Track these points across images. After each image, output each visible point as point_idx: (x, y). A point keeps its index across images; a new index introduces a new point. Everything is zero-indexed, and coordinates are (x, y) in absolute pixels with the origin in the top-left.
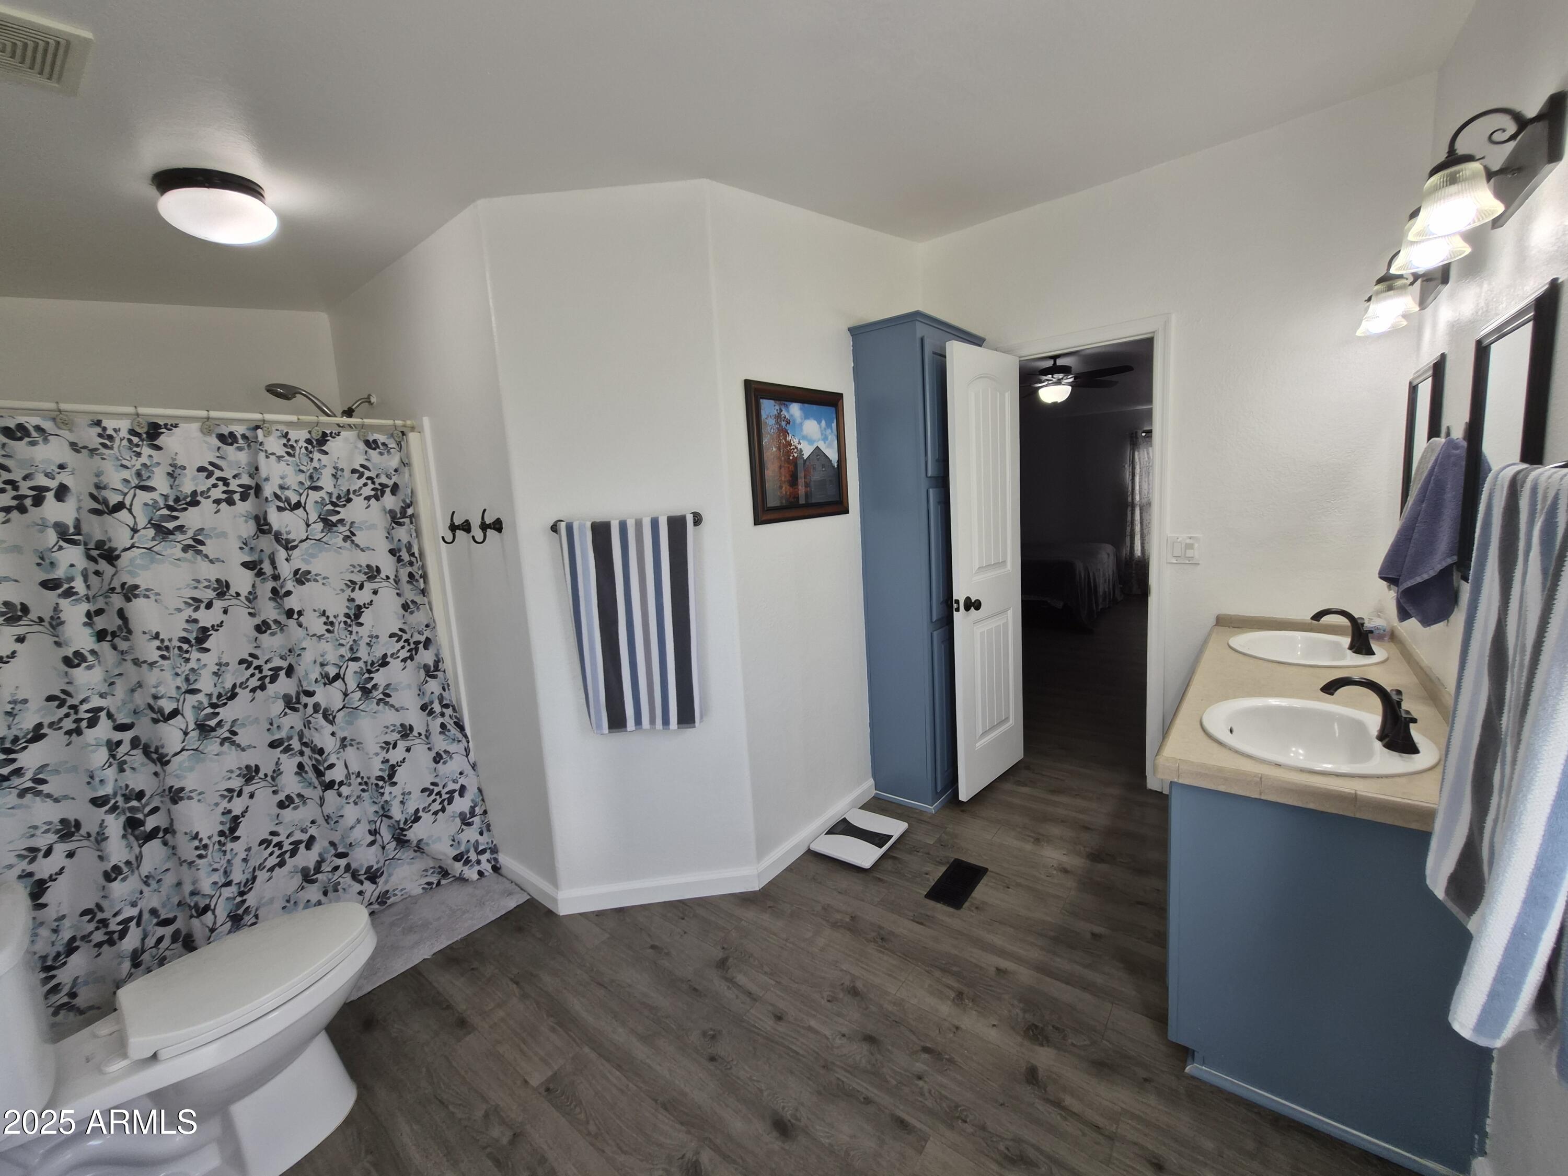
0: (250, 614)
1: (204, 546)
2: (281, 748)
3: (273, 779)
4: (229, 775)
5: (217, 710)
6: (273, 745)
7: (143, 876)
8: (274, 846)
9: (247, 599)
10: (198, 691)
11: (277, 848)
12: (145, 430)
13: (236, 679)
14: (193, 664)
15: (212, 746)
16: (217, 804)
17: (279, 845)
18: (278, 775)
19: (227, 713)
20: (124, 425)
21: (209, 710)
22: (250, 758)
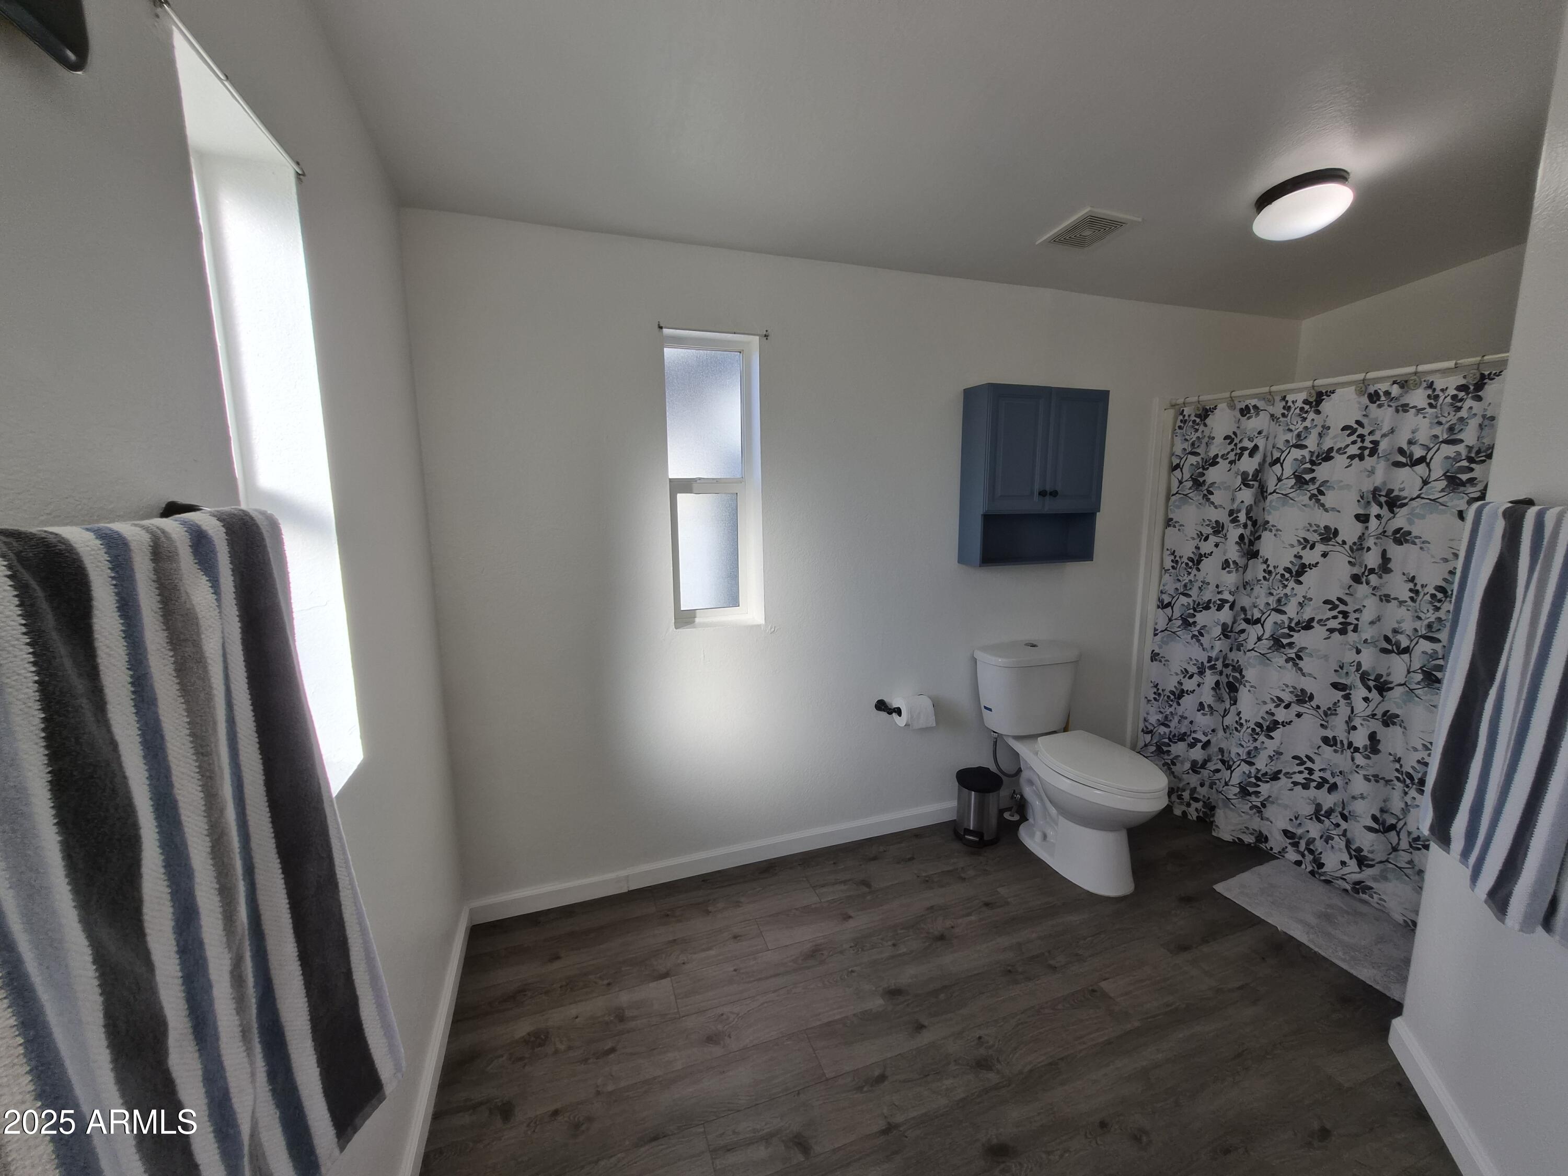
0: (1350, 562)
1: (1323, 496)
2: (1344, 693)
3: (1326, 714)
4: (1285, 688)
5: (1291, 633)
6: (1335, 686)
7: (1224, 725)
8: (1306, 768)
9: (1351, 549)
10: (1284, 613)
11: (1307, 772)
12: (1314, 398)
13: (1316, 615)
14: (1288, 591)
15: (1278, 659)
16: (1265, 703)
17: (1311, 771)
18: (1331, 714)
19: (1300, 639)
20: (1301, 397)
21: (1286, 631)
22: (1309, 685)
